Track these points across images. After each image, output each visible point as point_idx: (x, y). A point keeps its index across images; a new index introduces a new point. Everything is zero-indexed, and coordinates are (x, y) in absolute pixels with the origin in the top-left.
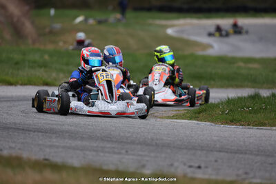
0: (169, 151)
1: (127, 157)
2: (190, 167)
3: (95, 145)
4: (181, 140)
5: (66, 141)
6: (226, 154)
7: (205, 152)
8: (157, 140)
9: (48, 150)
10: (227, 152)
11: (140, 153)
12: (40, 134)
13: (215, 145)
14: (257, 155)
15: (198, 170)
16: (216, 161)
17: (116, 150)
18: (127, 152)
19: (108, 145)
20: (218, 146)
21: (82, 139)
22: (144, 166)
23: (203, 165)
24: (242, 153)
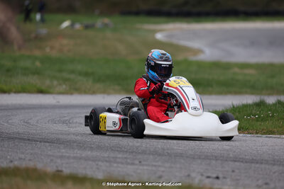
0: (182, 161)
1: (141, 167)
2: (208, 177)
3: (106, 155)
4: (192, 150)
5: (76, 151)
6: (242, 164)
7: (219, 162)
8: (168, 149)
9: (59, 161)
10: (242, 162)
11: (154, 164)
12: (47, 144)
13: (229, 155)
14: (274, 165)
15: (216, 181)
16: (233, 171)
17: (129, 161)
18: (140, 162)
19: (120, 156)
20: (231, 155)
21: (91, 149)
22: (160, 177)
23: (220, 176)
24: (257, 163)
